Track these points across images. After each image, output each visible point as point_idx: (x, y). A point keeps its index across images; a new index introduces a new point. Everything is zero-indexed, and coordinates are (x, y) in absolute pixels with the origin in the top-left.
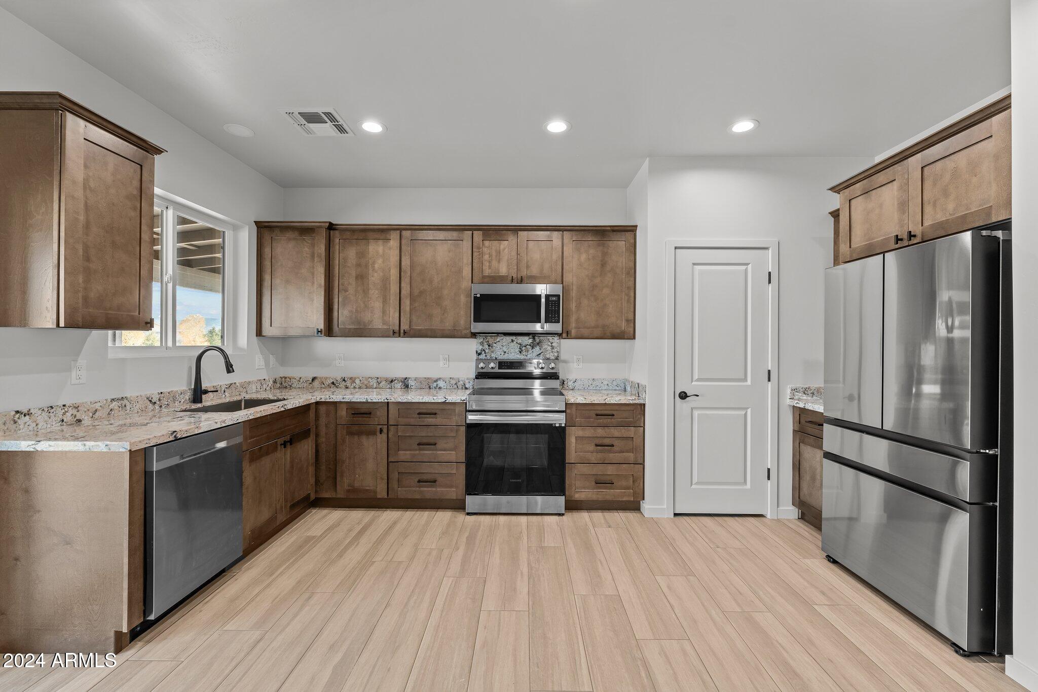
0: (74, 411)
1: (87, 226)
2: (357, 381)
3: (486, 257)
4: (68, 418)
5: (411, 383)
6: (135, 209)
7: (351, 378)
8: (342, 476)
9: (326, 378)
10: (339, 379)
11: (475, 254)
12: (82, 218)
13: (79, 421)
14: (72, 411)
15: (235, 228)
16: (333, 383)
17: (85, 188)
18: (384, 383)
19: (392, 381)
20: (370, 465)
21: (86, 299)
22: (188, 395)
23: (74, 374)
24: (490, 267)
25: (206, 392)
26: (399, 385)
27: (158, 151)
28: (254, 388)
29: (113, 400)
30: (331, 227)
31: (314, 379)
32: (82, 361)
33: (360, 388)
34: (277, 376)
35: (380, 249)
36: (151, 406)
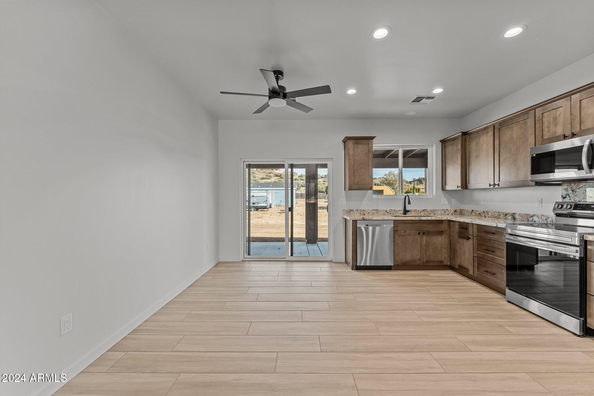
0: (363, 212)
1: (354, 165)
2: (490, 213)
3: (546, 125)
4: (362, 213)
5: (517, 216)
6: (367, 156)
7: (487, 212)
8: (457, 258)
9: (477, 211)
10: (482, 211)
11: (537, 125)
12: (352, 163)
13: (365, 214)
14: (362, 211)
15: (432, 146)
16: (479, 214)
17: (353, 156)
18: (502, 215)
19: (506, 215)
20: (467, 255)
21: (354, 183)
22: (402, 212)
23: (364, 202)
24: (548, 131)
25: (408, 211)
26: (510, 217)
27: (372, 138)
28: (440, 213)
29: (374, 210)
30: (464, 134)
31: (472, 211)
32: (366, 199)
33: (491, 217)
34: (458, 209)
35: (485, 138)
36: (387, 213)
